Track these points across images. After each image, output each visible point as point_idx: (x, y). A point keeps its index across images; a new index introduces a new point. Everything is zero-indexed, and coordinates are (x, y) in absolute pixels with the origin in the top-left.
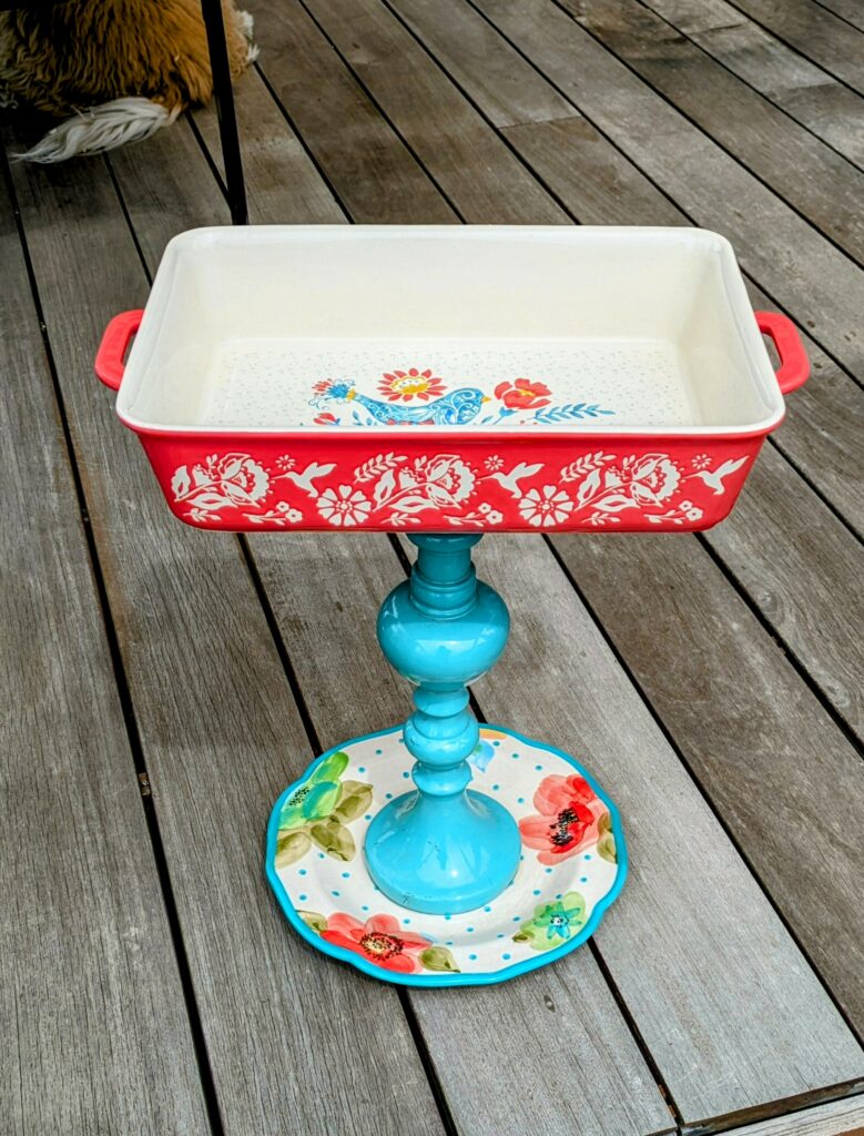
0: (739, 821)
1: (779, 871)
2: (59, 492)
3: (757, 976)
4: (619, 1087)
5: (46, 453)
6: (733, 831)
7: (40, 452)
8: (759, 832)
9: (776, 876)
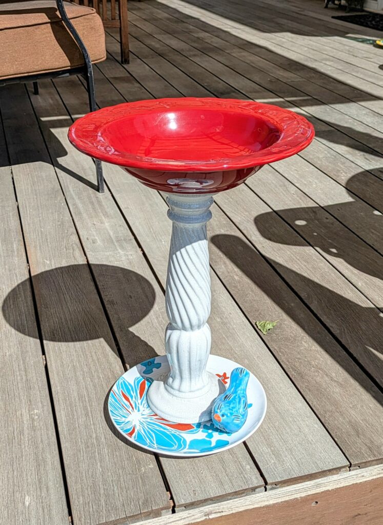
0: (293, 373)
1: (310, 390)
2: (18, 257)
3: (300, 429)
4: (240, 469)
5: (14, 244)
6: (291, 376)
7: (12, 244)
8: (302, 376)
9: (308, 392)
